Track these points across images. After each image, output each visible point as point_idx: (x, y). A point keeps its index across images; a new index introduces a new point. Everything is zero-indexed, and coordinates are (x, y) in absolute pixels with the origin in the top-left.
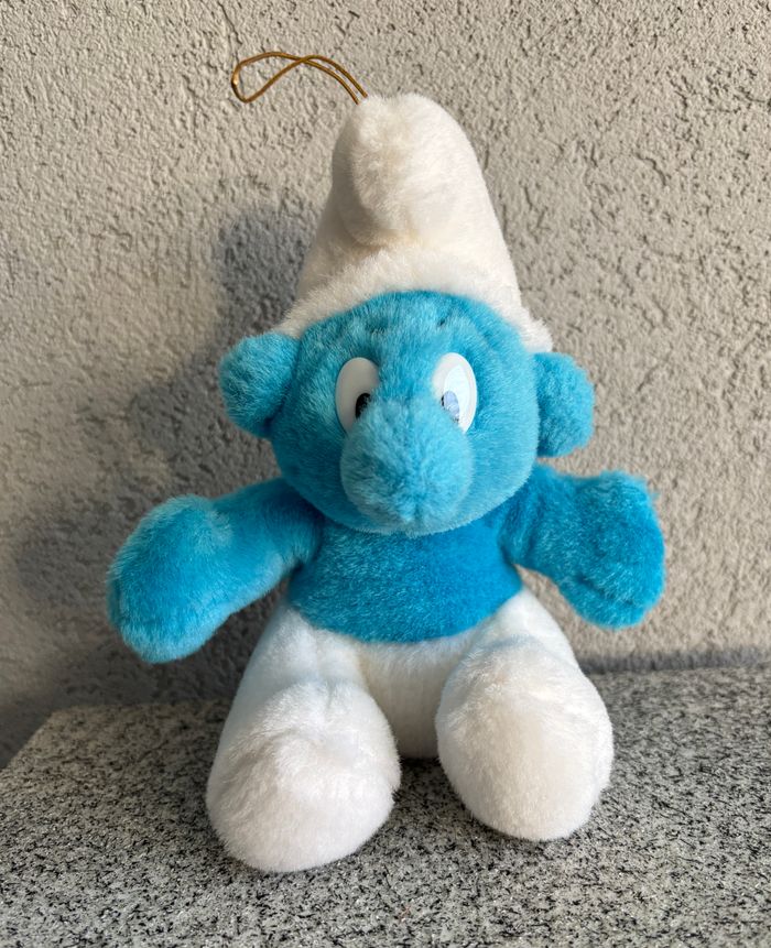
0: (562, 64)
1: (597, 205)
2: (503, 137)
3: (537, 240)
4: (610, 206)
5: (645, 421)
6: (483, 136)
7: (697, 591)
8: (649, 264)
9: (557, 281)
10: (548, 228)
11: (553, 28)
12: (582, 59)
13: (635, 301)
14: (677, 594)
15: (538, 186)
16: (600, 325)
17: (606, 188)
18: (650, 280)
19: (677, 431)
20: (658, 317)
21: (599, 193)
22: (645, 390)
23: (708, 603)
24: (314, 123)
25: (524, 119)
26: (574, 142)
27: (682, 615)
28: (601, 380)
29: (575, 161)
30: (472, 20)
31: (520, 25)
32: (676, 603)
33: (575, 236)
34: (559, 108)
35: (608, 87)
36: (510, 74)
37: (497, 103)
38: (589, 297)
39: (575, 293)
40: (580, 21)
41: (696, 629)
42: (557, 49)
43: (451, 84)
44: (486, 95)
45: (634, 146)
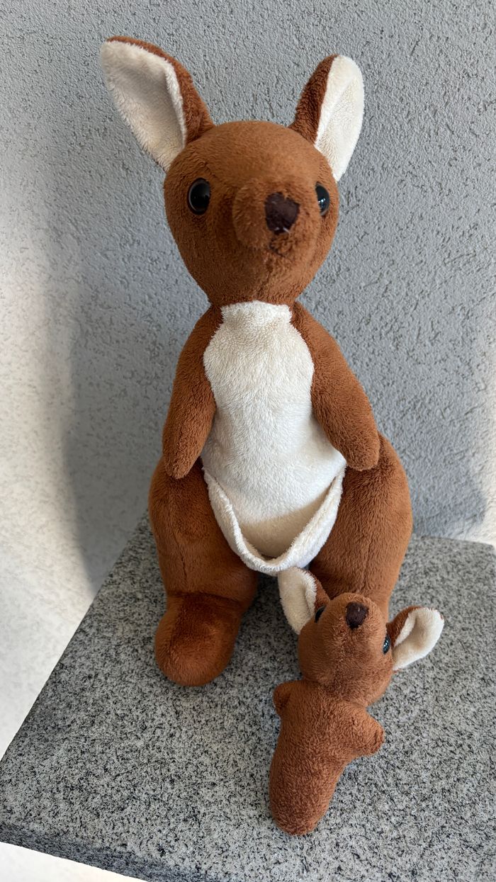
0: (462, 273)
1: (465, 336)
2: (427, 299)
3: (432, 344)
4: (471, 337)
5: (466, 427)
6: (417, 296)
7: (473, 498)
8: (484, 365)
9: (438, 363)
10: (439, 341)
11: (462, 256)
12: (473, 271)
13: (473, 378)
14: (464, 497)
15: (438, 322)
16: (454, 385)
17: (471, 328)
18: (482, 371)
19: (480, 434)
20: (483, 387)
21: (467, 330)
22: (468, 415)
23: (477, 504)
24: (338, 275)
25: (438, 293)
26: (460, 307)
27: (463, 505)
28: (449, 407)
29: (459, 315)
30: (422, 245)
31: (445, 251)
32: (462, 501)
33: (451, 346)
34: (456, 291)
35: (482, 286)
36: (436, 272)
37: (427, 283)
38: (451, 372)
39: (445, 369)
40: (475, 255)
41: (469, 512)
42: (461, 265)
43: (406, 271)
44: (422, 279)
45: (489, 314)
